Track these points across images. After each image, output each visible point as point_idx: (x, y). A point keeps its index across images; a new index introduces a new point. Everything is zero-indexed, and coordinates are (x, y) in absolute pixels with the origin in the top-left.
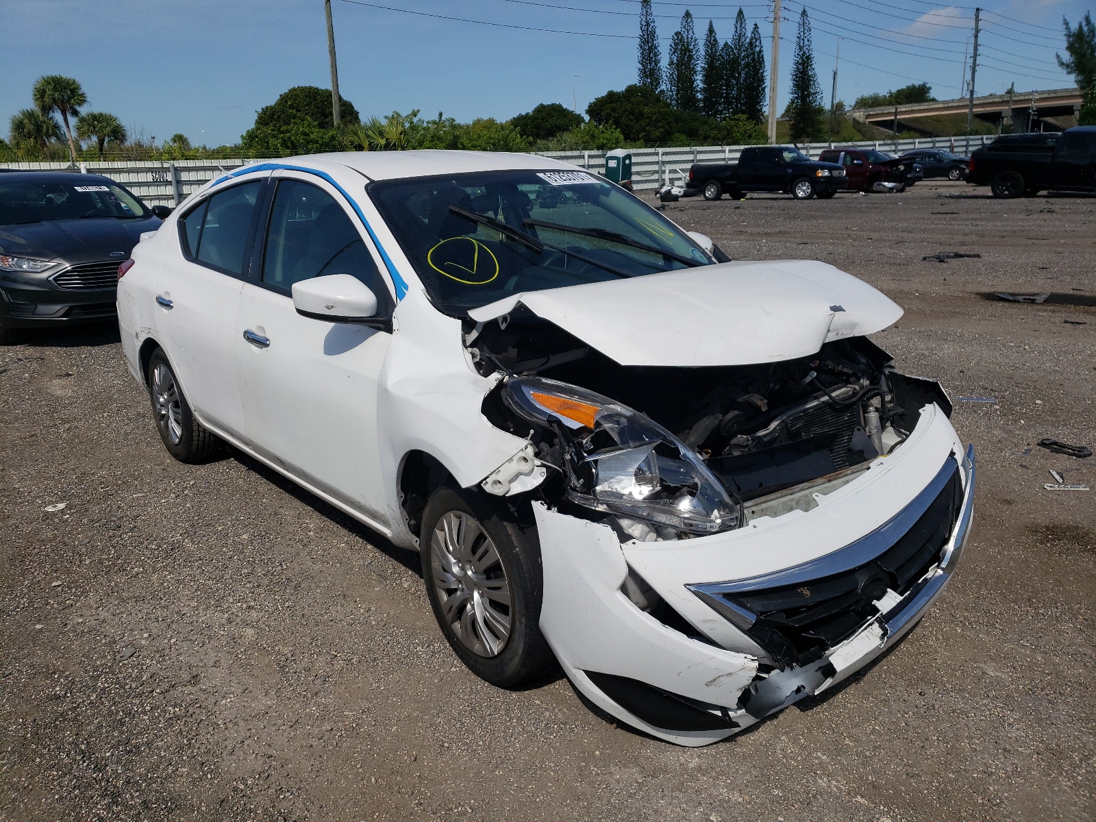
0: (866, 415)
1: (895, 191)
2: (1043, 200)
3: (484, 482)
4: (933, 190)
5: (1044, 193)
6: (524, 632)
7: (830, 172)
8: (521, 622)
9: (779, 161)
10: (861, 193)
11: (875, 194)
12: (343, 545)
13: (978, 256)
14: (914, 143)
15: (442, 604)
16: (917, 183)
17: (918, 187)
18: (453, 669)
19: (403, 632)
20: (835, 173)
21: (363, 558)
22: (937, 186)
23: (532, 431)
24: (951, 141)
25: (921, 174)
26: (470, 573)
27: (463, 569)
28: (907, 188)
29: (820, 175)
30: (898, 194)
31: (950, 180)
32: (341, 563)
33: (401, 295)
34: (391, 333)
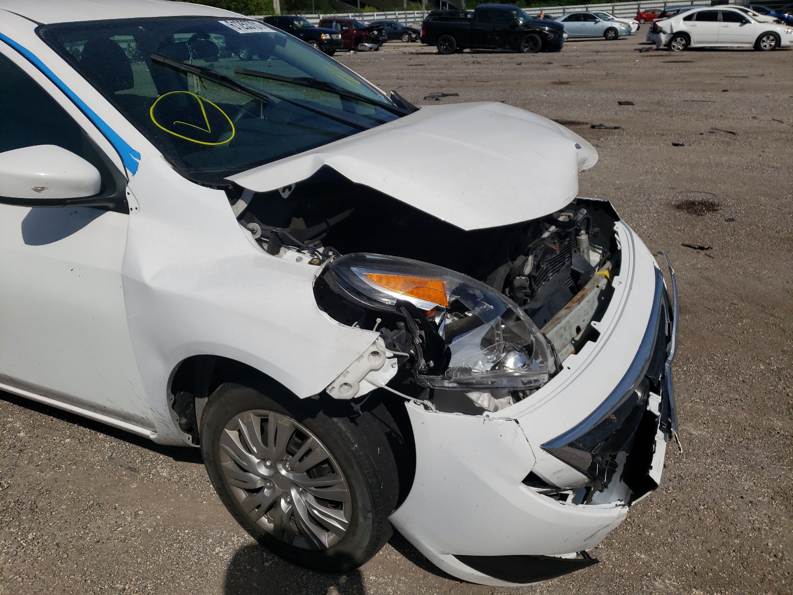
0: (578, 237)
1: (373, 50)
2: (470, 55)
3: (330, 387)
4: (396, 49)
5: (468, 50)
6: (371, 526)
7: (330, 36)
8: (366, 518)
9: (293, 27)
10: (351, 51)
11: (360, 53)
12: (68, 440)
13: (457, 95)
14: (374, 15)
15: (240, 503)
16: (384, 44)
17: (386, 47)
18: (266, 564)
19: (189, 533)
20: (334, 36)
21: (99, 451)
22: (399, 46)
23: (379, 320)
24: (395, 14)
25: (386, 38)
26: (283, 472)
27: (273, 467)
28: (380, 48)
29: (324, 38)
30: (375, 52)
31: (403, 42)
32: (75, 464)
33: (134, 168)
34: (128, 213)
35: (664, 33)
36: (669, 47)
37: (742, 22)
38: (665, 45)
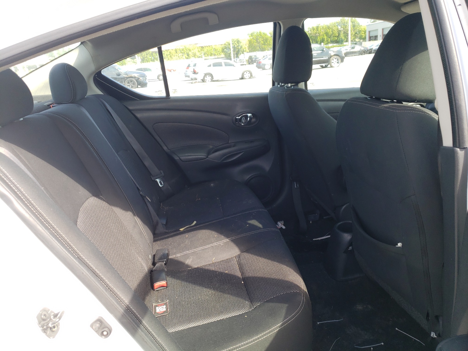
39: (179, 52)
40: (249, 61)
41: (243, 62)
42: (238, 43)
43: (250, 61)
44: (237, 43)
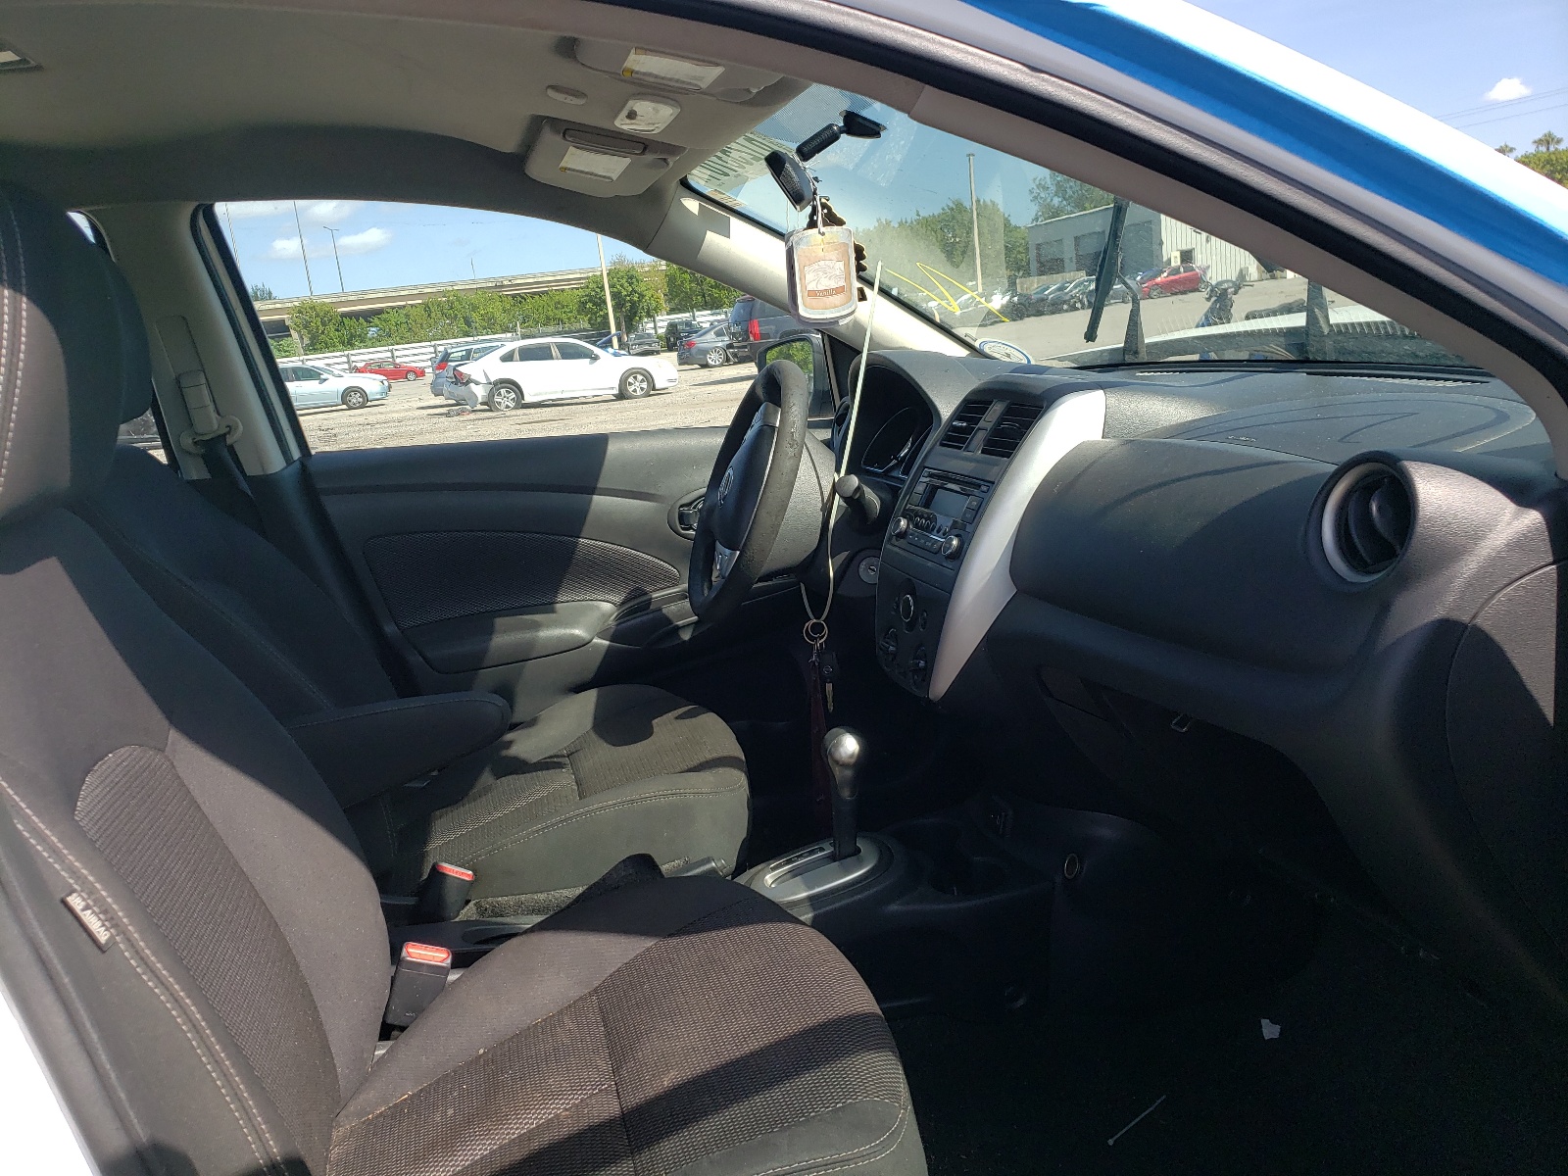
35: (477, 383)
36: (490, 404)
37: (591, 358)
38: (482, 404)
39: (439, 314)
40: (668, 340)
41: (650, 345)
42: (631, 284)
43: (672, 339)
44: (626, 284)
